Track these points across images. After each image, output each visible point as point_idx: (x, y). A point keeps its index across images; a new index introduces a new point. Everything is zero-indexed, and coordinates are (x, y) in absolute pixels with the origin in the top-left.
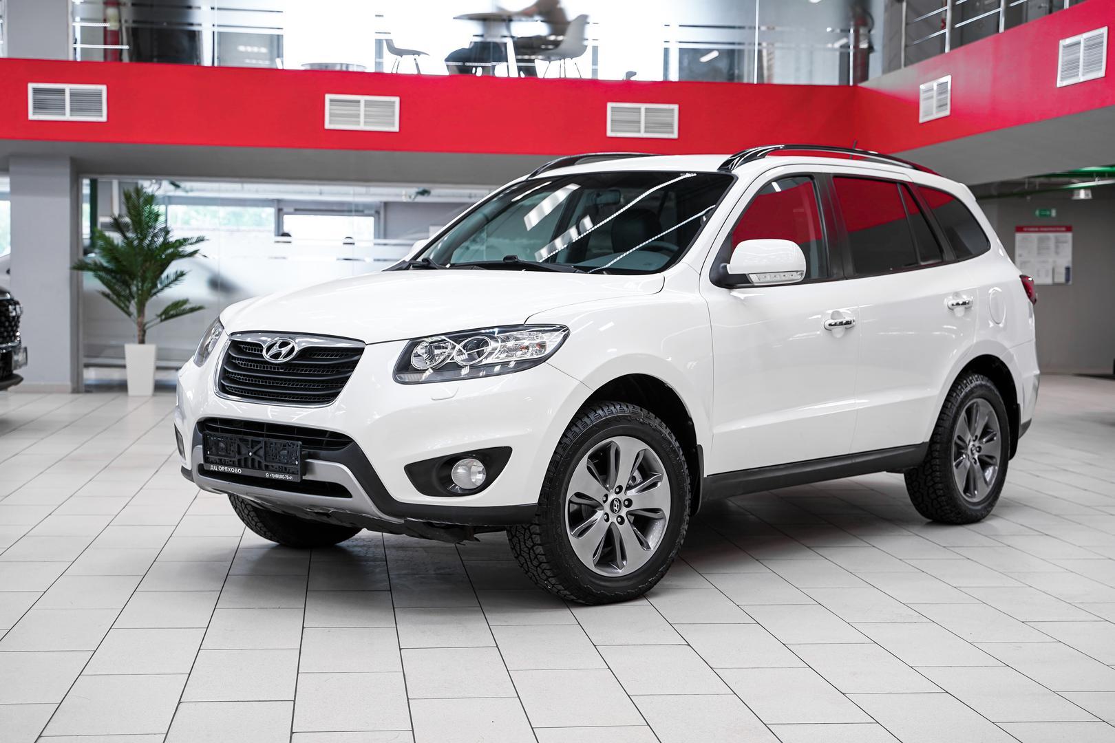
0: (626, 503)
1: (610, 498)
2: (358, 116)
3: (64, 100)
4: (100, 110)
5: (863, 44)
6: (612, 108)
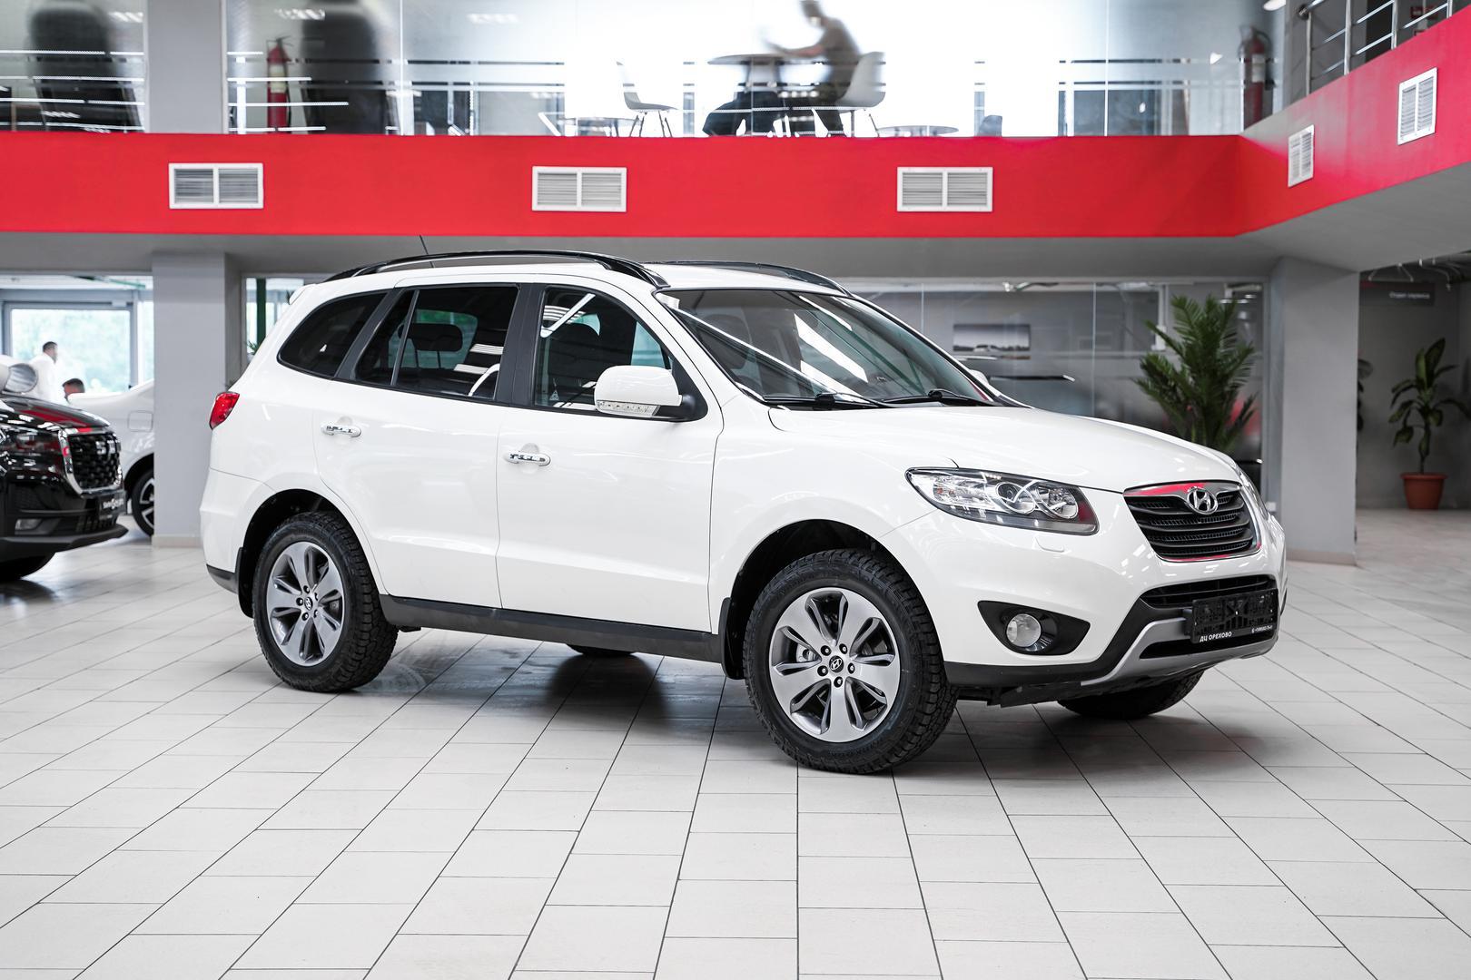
2: (574, 192)
3: (212, 182)
4: (256, 194)
5: (1256, 78)
6: (904, 174)
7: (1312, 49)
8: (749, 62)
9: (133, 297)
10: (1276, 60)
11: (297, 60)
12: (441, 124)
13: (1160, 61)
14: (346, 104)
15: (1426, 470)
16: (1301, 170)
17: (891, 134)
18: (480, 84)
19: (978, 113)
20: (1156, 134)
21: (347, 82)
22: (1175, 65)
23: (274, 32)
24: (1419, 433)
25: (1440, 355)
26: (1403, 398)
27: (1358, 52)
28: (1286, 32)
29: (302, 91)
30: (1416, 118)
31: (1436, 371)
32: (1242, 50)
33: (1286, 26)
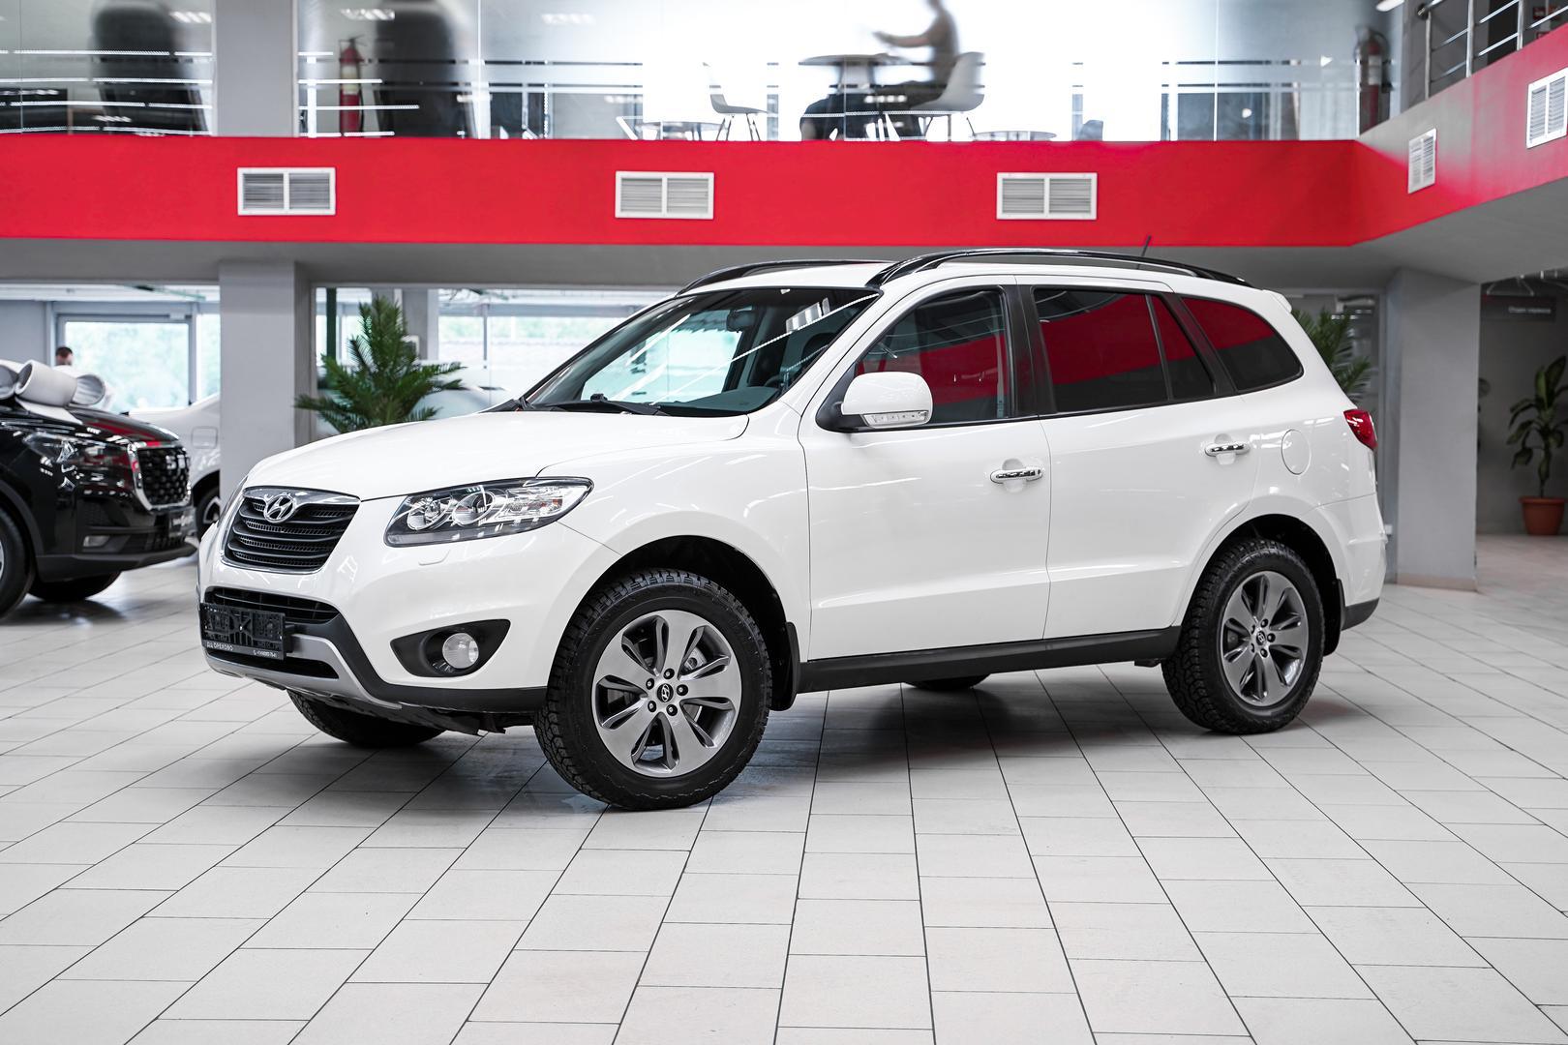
0: (681, 690)
1: (657, 685)
2: (659, 198)
3: (282, 188)
4: (328, 200)
5: (1372, 81)
6: (1004, 180)
7: (1432, 50)
8: (842, 63)
9: (191, 310)
10: (1393, 62)
11: (370, 61)
12: (515, 128)
13: (1268, 62)
14: (416, 107)
15: (1545, 494)
16: (1422, 176)
17: (988, 138)
18: (555, 85)
19: (1077, 118)
20: (1263, 138)
21: (421, 83)
22: (1286, 66)
23: (347, 32)
24: (1539, 455)
25: (1560, 373)
26: (1522, 418)
27: (1482, 53)
28: (1404, 32)
29: (375, 92)
30: (1547, 121)
31: (1556, 389)
32: (1358, 51)
33: (1405, 27)
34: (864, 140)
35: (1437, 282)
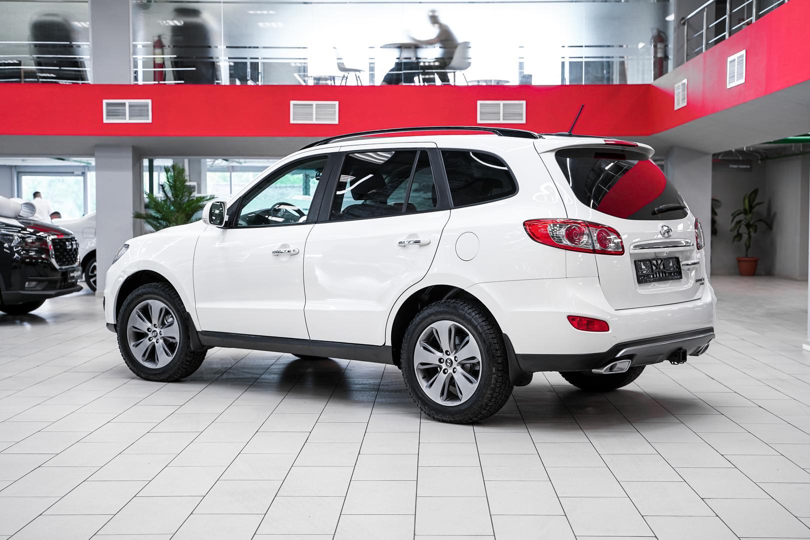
2: (312, 114)
3: (125, 109)
4: (148, 115)
5: (659, 55)
6: (481, 104)
7: (688, 40)
8: (401, 47)
9: (85, 170)
10: (670, 46)
11: (169, 46)
12: (243, 79)
13: (613, 46)
14: (194, 69)
15: (749, 256)
16: (681, 102)
17: (476, 84)
18: (264, 58)
19: (521, 73)
20: (611, 83)
21: (194, 57)
22: (621, 48)
23: (158, 32)
24: (745, 236)
25: (755, 197)
26: (737, 219)
27: (710, 42)
28: (675, 31)
29: (172, 62)
30: (736, 76)
31: (754, 205)
32: (652, 41)
33: (675, 29)
34: (413, 84)
35: (691, 153)
